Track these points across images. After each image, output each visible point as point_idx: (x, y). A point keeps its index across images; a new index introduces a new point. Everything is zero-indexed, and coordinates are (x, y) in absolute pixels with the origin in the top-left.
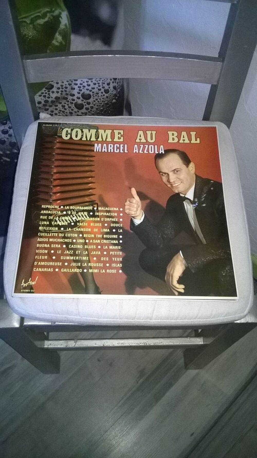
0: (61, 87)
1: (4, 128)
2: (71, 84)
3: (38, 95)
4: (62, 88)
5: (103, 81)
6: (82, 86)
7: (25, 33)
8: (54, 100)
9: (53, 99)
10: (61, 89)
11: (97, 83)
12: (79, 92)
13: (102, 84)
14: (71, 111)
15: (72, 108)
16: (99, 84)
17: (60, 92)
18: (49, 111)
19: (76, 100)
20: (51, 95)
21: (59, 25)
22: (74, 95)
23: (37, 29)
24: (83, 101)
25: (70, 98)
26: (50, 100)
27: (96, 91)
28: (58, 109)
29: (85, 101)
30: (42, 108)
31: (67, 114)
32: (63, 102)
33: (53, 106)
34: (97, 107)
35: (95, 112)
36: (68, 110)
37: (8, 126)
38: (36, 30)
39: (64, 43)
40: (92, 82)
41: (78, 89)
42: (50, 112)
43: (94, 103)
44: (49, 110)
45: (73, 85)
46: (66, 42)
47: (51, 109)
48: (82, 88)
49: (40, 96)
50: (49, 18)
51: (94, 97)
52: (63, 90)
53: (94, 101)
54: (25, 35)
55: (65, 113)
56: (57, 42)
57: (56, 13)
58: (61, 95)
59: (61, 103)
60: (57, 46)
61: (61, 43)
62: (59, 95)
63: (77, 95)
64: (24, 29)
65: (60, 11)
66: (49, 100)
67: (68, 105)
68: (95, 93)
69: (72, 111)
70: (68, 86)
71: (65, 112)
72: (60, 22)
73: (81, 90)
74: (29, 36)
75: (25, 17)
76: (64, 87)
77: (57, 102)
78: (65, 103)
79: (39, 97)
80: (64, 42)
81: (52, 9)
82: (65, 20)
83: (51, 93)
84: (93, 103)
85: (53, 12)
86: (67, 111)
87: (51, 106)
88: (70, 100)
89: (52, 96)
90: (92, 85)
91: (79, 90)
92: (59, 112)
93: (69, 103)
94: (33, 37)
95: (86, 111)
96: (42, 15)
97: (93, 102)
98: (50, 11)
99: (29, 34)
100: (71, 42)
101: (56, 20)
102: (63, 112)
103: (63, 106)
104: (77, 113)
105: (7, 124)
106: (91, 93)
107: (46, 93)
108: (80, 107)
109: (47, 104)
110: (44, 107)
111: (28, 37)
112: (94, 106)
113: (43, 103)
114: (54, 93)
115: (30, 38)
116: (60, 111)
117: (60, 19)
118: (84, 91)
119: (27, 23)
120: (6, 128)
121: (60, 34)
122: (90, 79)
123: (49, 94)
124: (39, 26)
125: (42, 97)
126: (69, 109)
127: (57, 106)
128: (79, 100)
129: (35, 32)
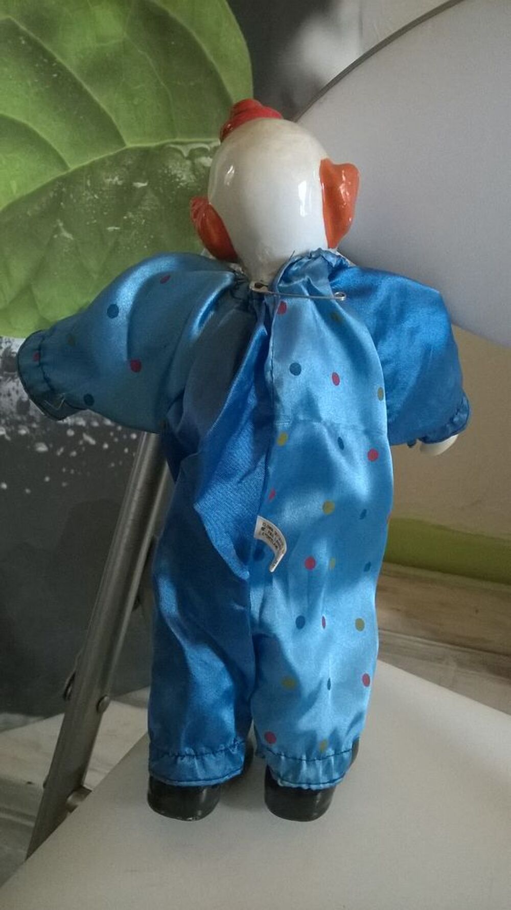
74: (181, 181)
75: (182, 144)
96: (211, 148)
99: (182, 177)
115: (181, 184)
124: (201, 169)
129: (192, 177)
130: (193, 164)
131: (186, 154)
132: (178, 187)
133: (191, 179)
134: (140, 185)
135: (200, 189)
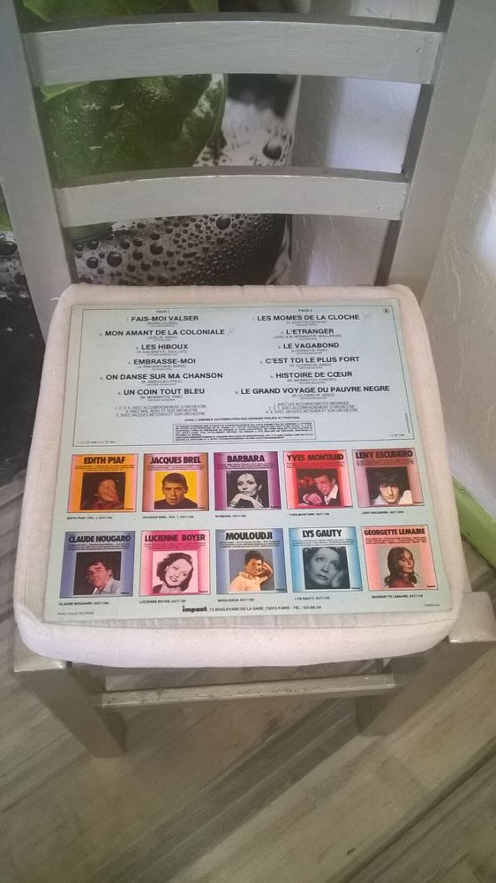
1: (92, 256)
7: (149, 88)
18: (172, 235)
21: (208, 84)
23: (170, 86)
28: (189, 233)
30: (162, 227)
33: (181, 225)
36: (204, 233)
37: (99, 252)
38: (167, 87)
39: (212, 114)
42: (174, 235)
44: (172, 233)
46: (216, 112)
47: (176, 230)
54: (149, 92)
55: (199, 238)
56: (202, 111)
60: (201, 118)
61: (207, 114)
64: (148, 82)
71: (200, 236)
72: (209, 78)
74: (155, 95)
80: (214, 112)
86: (204, 235)
92: (190, 236)
94: (161, 98)
99: (156, 91)
100: (225, 113)
102: (197, 237)
103: (198, 227)
105: (98, 249)
111: (152, 98)
115: (155, 98)
116: (192, 235)
121: (208, 97)
124: (173, 81)
127: (187, 225)
129: (166, 89)
132: (153, 101)
133: (164, 92)
134: (117, 107)
135: (173, 99)
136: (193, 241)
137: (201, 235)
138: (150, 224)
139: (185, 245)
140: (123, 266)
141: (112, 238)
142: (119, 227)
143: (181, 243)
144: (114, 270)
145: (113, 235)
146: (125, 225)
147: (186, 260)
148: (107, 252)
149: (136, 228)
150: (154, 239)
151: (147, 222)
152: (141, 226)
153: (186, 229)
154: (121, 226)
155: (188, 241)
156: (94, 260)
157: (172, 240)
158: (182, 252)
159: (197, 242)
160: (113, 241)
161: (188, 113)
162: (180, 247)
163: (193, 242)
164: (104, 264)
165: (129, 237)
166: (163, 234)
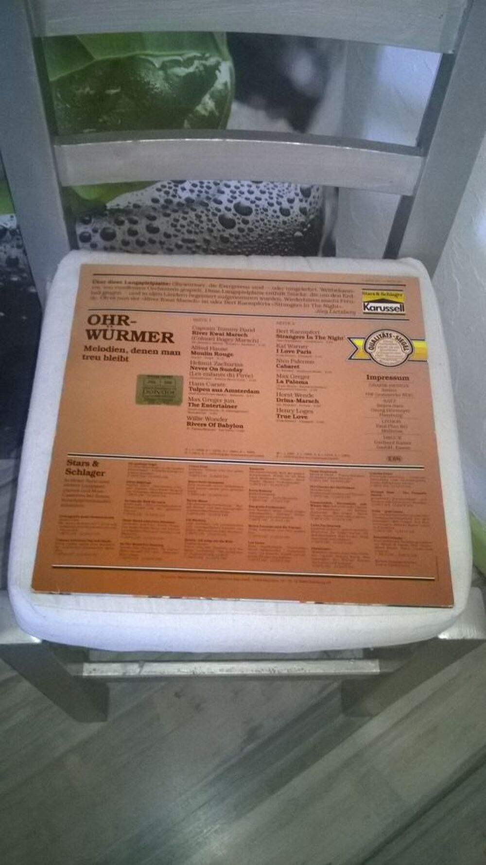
0: (199, 184)
2: (219, 184)
3: (155, 189)
4: (202, 187)
5: (280, 191)
6: (237, 191)
7: (148, 79)
8: (184, 202)
9: (182, 201)
10: (198, 188)
11: (267, 191)
12: (231, 199)
13: (277, 196)
14: (210, 226)
15: (214, 222)
16: (271, 193)
17: (196, 193)
19: (223, 211)
20: (180, 192)
21: (214, 83)
22: (220, 203)
23: (171, 82)
24: (235, 215)
25: (213, 205)
26: (176, 200)
27: (263, 204)
28: (188, 220)
29: (239, 217)
31: (203, 230)
32: (200, 209)
34: (261, 233)
35: (255, 239)
37: (93, 228)
38: (169, 83)
39: (217, 114)
40: (258, 187)
41: (231, 194)
42: (172, 220)
43: (257, 224)
45: (221, 184)
46: (221, 113)
47: (174, 215)
48: (235, 195)
49: (159, 190)
50: (197, 68)
51: (257, 214)
52: (203, 190)
53: (258, 221)
54: (148, 83)
55: (200, 227)
56: (206, 110)
57: (212, 61)
58: (196, 196)
59: (195, 210)
60: (204, 116)
61: (211, 113)
62: (194, 196)
63: (226, 203)
64: (147, 74)
65: (220, 60)
66: (174, 201)
67: (207, 215)
68: (261, 207)
69: (213, 228)
70: (212, 185)
72: (215, 78)
73: (235, 198)
75: (151, 56)
76: (204, 185)
77: (188, 206)
78: (202, 212)
79: (156, 192)
80: (219, 112)
81: (204, 55)
82: (225, 75)
83: (179, 189)
84: (254, 223)
85: (206, 59)
87: (175, 211)
88: (212, 208)
89: (181, 196)
90: (257, 193)
91: (232, 197)
92: (189, 223)
93: (210, 213)
94: (161, 92)
95: (238, 233)
96: (184, 59)
97: (255, 221)
98: (200, 57)
99: (156, 84)
100: (231, 115)
101: (210, 73)
102: (197, 226)
104: (222, 233)
106: (253, 206)
107: (170, 188)
108: (228, 224)
109: (170, 206)
110: (161, 210)
111: (152, 89)
112: (255, 229)
113: (162, 201)
114: (185, 192)
115: (155, 90)
116: (192, 222)
117: (217, 72)
118: (242, 200)
119: (154, 65)
120: (87, 230)
121: (212, 97)
122: (253, 182)
123: (176, 191)
124: (175, 78)
125: (162, 193)
126: (208, 223)
127: (187, 213)
128: (229, 212)
129: (166, 85)
130: (166, 73)
131: (157, 65)
132: (153, 93)
133: (165, 87)
134: (113, 91)
135: (175, 96)
136: (192, 228)
137: (201, 225)
138: (146, 206)
139: (184, 230)
140: (117, 241)
141: (106, 215)
142: (113, 205)
143: (179, 227)
144: (108, 244)
145: (107, 212)
146: (120, 204)
147: (185, 245)
148: (100, 228)
149: (132, 208)
150: (150, 220)
151: (143, 203)
152: (136, 206)
153: (185, 216)
154: (116, 204)
155: (187, 228)
156: (87, 234)
157: (170, 223)
158: (181, 236)
159: (197, 230)
160: (107, 218)
161: (191, 111)
162: (179, 231)
163: (193, 230)
164: (97, 238)
165: (124, 215)
166: (159, 216)
